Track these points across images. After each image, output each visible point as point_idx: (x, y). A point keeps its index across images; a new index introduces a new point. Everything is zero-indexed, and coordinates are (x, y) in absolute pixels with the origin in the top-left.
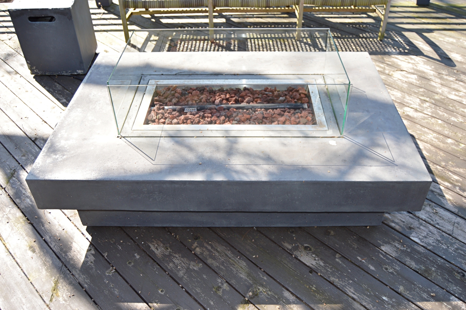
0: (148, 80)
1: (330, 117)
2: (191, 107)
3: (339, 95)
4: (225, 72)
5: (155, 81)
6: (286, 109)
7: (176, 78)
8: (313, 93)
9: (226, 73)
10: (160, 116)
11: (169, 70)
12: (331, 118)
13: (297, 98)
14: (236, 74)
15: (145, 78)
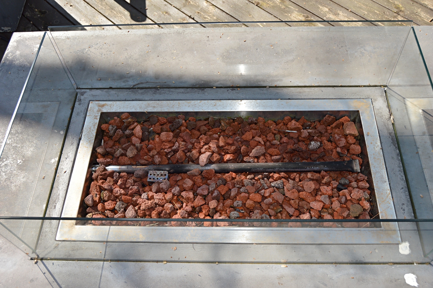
0: (87, 101)
1: (403, 204)
2: (159, 170)
3: (415, 142)
4: (216, 81)
5: (99, 106)
6: (323, 173)
7: (134, 97)
8: (369, 137)
9: (217, 84)
10: (105, 194)
11: (122, 77)
12: (405, 207)
13: (342, 145)
14: (234, 85)
15: (82, 97)
